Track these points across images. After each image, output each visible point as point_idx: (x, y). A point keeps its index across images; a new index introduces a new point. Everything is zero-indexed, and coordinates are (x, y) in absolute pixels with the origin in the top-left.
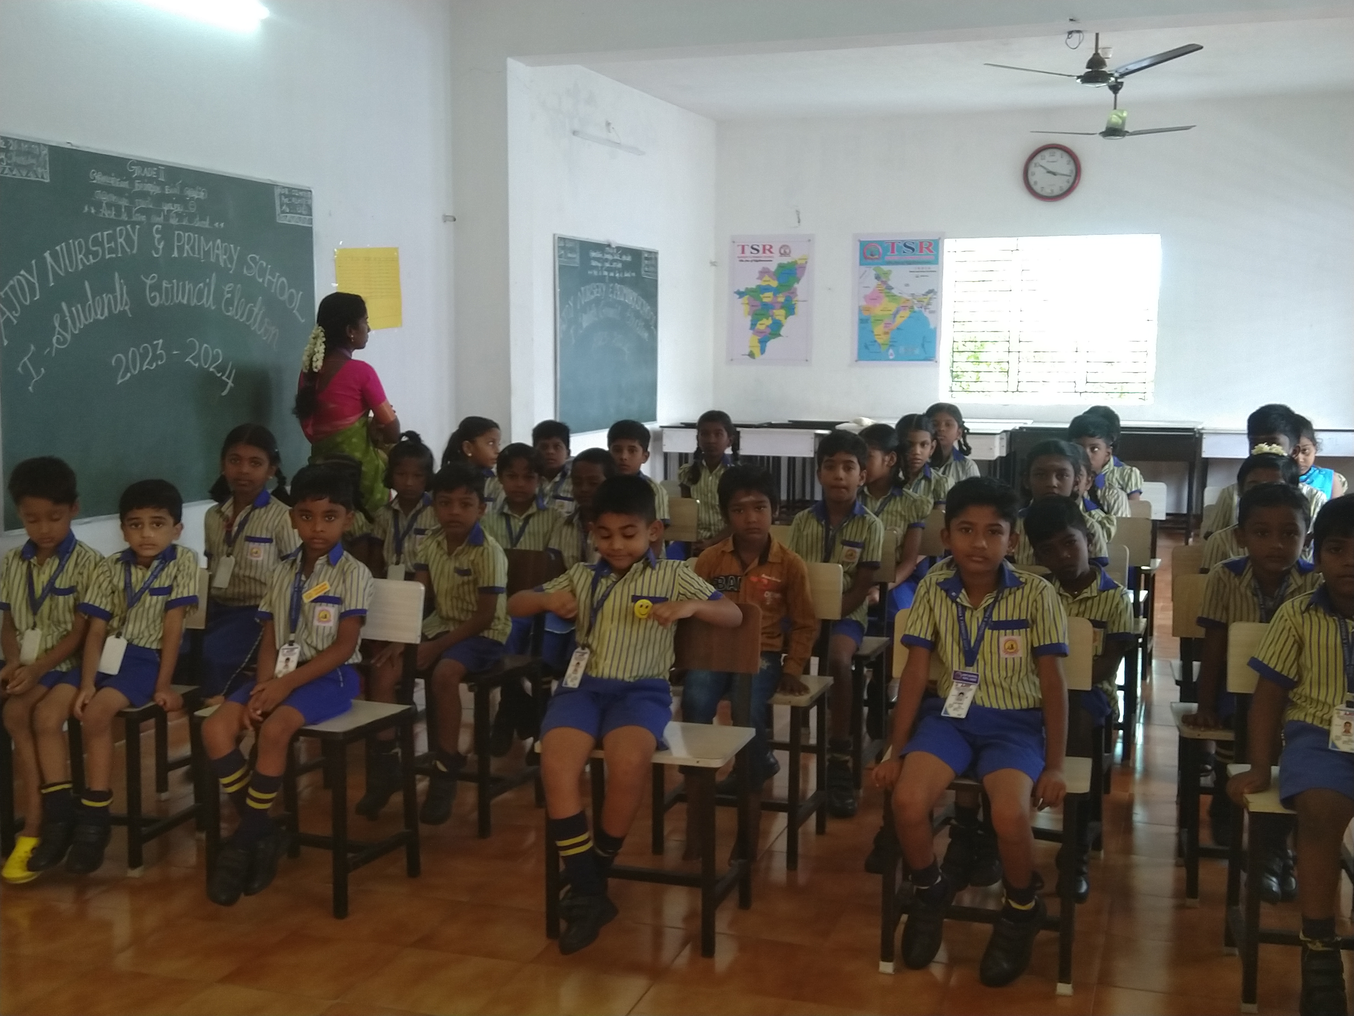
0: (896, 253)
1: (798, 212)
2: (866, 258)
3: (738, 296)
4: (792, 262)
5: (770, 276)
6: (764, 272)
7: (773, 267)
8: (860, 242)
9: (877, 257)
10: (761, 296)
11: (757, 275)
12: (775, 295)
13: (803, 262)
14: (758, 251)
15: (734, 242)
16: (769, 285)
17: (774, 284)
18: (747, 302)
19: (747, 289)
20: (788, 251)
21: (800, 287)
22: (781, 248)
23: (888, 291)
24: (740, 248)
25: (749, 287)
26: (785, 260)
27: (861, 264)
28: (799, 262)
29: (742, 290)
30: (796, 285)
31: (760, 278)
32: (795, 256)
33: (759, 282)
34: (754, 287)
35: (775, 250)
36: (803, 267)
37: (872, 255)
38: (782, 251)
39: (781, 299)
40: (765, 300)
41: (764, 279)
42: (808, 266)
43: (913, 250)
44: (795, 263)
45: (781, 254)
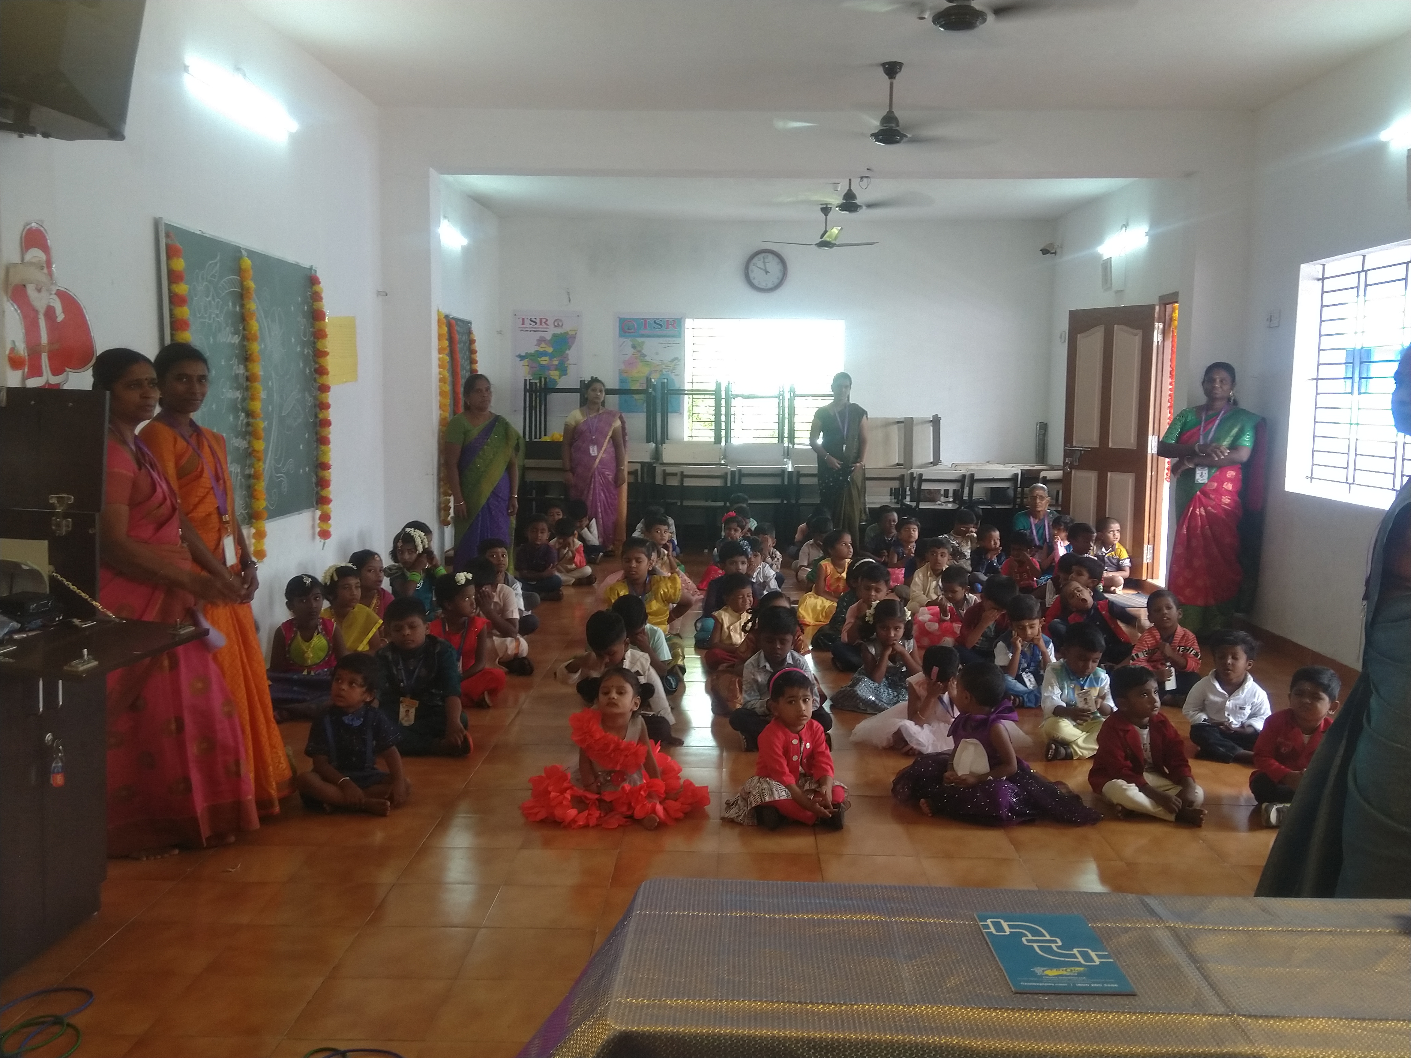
0: (648, 328)
1: (568, 294)
2: (624, 331)
3: (519, 359)
4: (564, 333)
5: (546, 344)
6: (541, 340)
7: (548, 336)
8: (620, 319)
9: (632, 331)
10: (539, 359)
11: (535, 342)
12: (550, 359)
13: (574, 333)
14: (536, 323)
15: (515, 315)
16: (545, 351)
17: (550, 350)
18: (527, 364)
19: (527, 353)
20: (560, 324)
21: (572, 353)
22: (555, 321)
23: (641, 358)
24: (521, 319)
25: (529, 352)
26: (558, 331)
27: (620, 336)
28: (570, 333)
29: (523, 354)
30: (567, 352)
31: (538, 345)
32: (567, 328)
33: (537, 348)
34: (533, 352)
35: (550, 322)
36: (573, 337)
37: (629, 329)
38: (556, 324)
39: (556, 362)
40: (542, 363)
41: (542, 346)
42: (577, 336)
43: (661, 325)
44: (567, 333)
45: (555, 326)
